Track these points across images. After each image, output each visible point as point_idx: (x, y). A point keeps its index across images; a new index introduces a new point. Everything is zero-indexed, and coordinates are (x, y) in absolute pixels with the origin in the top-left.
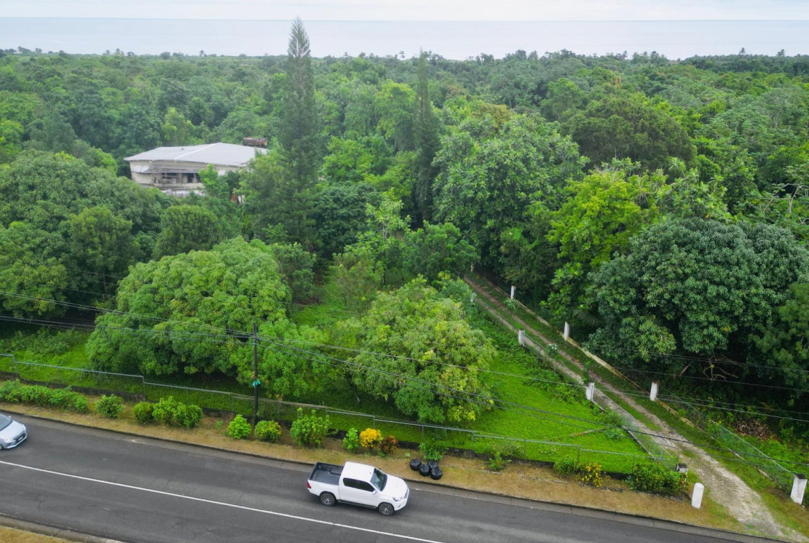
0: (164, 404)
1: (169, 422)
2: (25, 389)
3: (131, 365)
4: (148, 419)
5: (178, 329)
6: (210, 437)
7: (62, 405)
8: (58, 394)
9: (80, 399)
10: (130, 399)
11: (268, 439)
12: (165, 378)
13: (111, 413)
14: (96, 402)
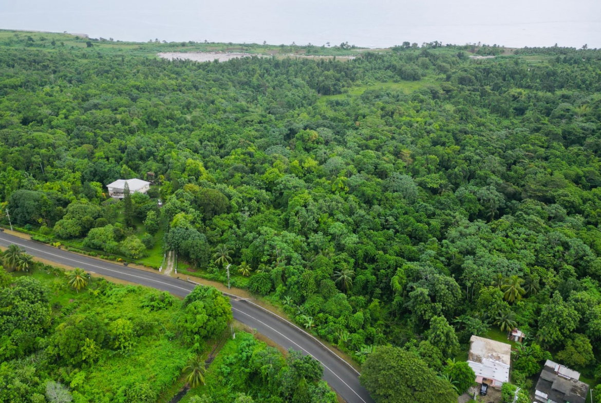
0: (92, 253)
1: (92, 255)
2: (73, 249)
3: (89, 246)
4: (90, 255)
5: (96, 241)
6: (99, 258)
7: (78, 252)
8: (77, 250)
9: (81, 251)
10: (88, 251)
11: (106, 259)
12: (94, 249)
13: (85, 253)
14: (83, 252)
